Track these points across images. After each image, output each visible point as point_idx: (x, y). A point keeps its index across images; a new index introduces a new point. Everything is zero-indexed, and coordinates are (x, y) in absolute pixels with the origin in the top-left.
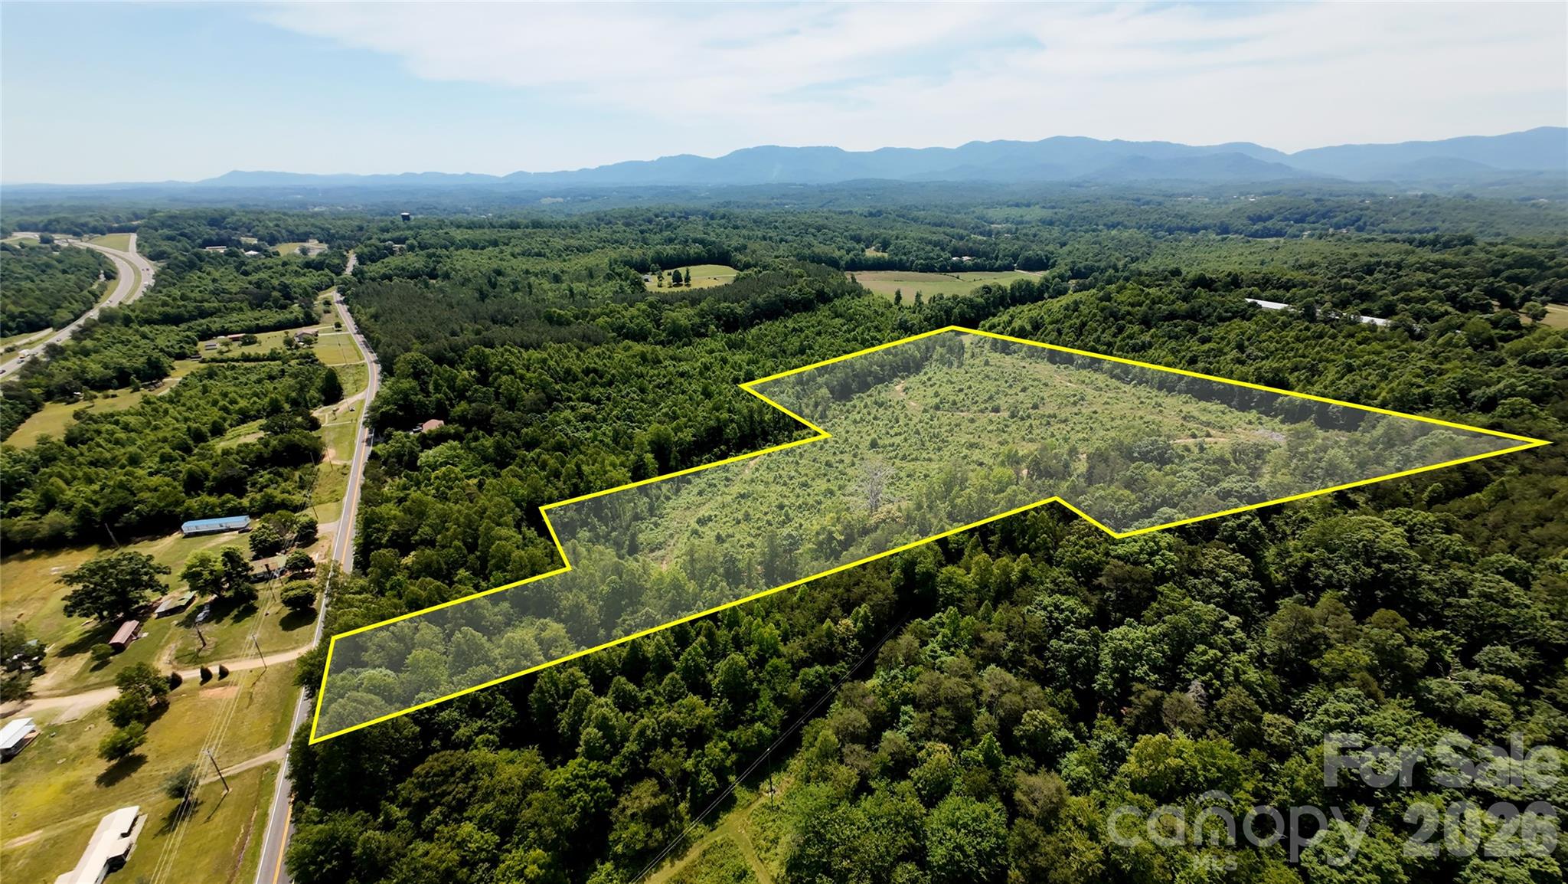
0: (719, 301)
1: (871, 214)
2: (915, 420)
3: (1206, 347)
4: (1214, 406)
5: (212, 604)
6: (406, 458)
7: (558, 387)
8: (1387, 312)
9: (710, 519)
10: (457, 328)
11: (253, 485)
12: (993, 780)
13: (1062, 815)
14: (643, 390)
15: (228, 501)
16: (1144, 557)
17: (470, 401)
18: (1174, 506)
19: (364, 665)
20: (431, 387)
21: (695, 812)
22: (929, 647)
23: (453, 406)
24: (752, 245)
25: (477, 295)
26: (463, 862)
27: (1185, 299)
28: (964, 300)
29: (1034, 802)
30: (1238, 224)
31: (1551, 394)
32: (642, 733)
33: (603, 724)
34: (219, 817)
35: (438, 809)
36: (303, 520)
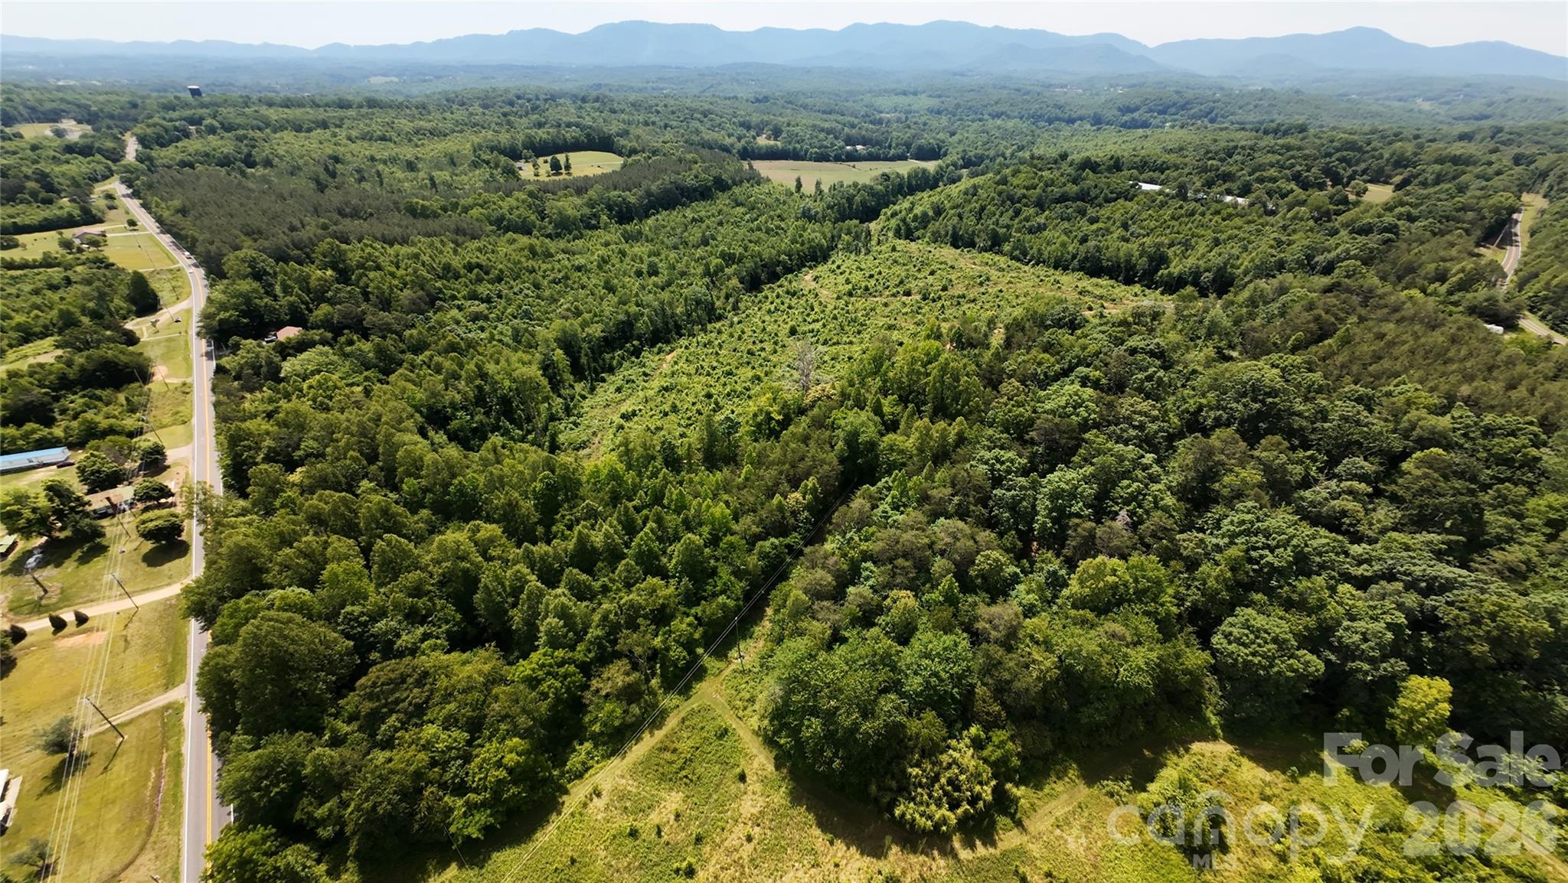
0: (607, 189)
1: (758, 100)
2: (830, 307)
3: (1095, 227)
4: (1104, 282)
5: (43, 548)
6: (264, 370)
7: (438, 284)
8: (1245, 191)
9: (634, 414)
10: (296, 223)
11: (63, 412)
12: (955, 615)
13: (1021, 634)
14: (537, 286)
15: (33, 432)
16: (1070, 409)
17: (331, 302)
18: (1088, 366)
19: (270, 586)
20: (278, 289)
21: (669, 685)
22: (881, 508)
23: (311, 311)
24: (635, 131)
25: (313, 185)
26: (434, 763)
27: (1075, 182)
28: (865, 187)
29: (995, 628)
30: (1110, 114)
31: (1374, 258)
32: (605, 618)
33: (563, 613)
34: (118, 766)
35: (394, 717)
36: (144, 445)
